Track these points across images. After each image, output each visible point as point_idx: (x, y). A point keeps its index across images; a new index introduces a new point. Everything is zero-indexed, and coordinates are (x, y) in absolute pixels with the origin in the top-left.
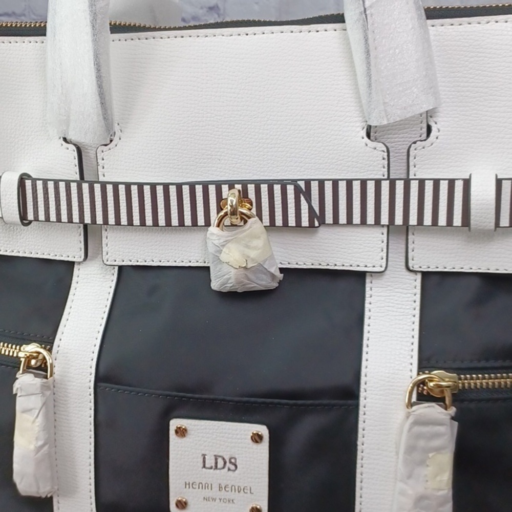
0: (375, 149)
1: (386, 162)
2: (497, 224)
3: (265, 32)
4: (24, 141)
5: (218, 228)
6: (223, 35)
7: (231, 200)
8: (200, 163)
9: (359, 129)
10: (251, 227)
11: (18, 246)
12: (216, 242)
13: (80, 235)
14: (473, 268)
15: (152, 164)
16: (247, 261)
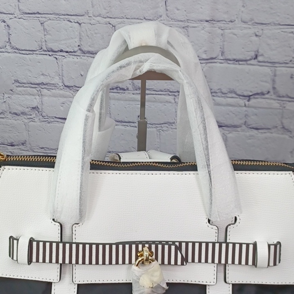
0: (212, 228)
1: (217, 234)
2: (269, 265)
3: (161, 174)
4: (29, 219)
5: (137, 267)
6: (140, 174)
7: (146, 254)
8: (127, 233)
9: (205, 219)
10: (153, 266)
11: (21, 274)
12: (137, 274)
13: (58, 268)
14: (255, 282)
15: (102, 233)
16: (153, 284)
